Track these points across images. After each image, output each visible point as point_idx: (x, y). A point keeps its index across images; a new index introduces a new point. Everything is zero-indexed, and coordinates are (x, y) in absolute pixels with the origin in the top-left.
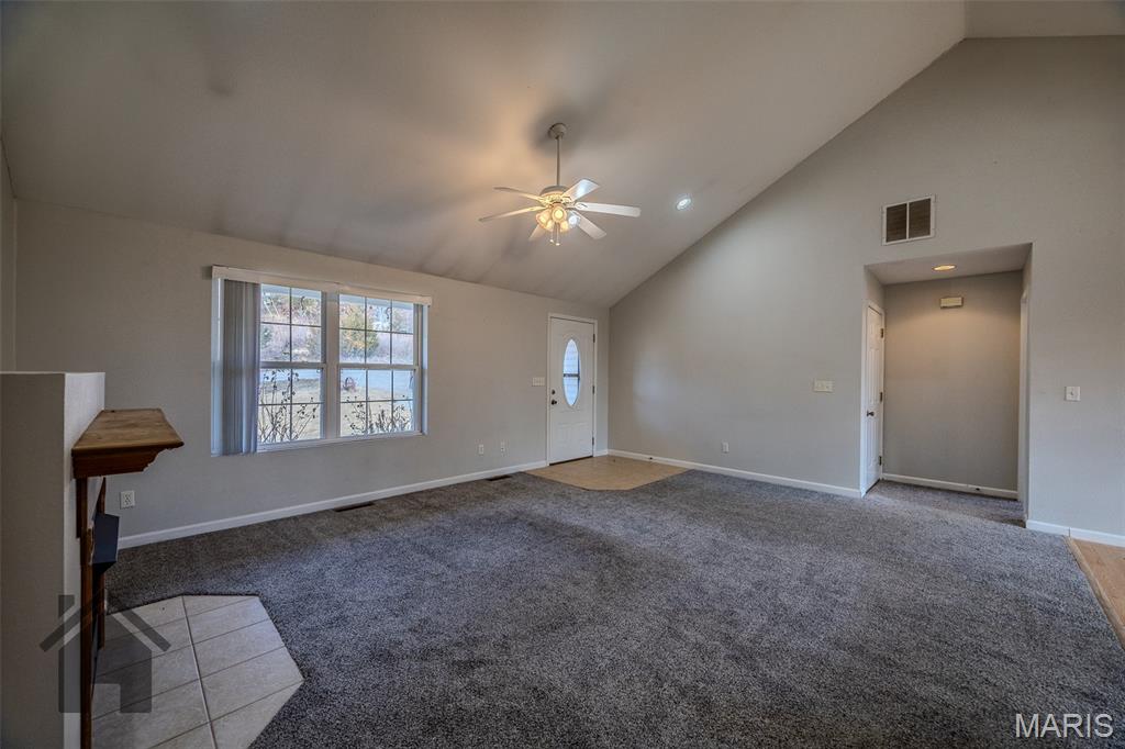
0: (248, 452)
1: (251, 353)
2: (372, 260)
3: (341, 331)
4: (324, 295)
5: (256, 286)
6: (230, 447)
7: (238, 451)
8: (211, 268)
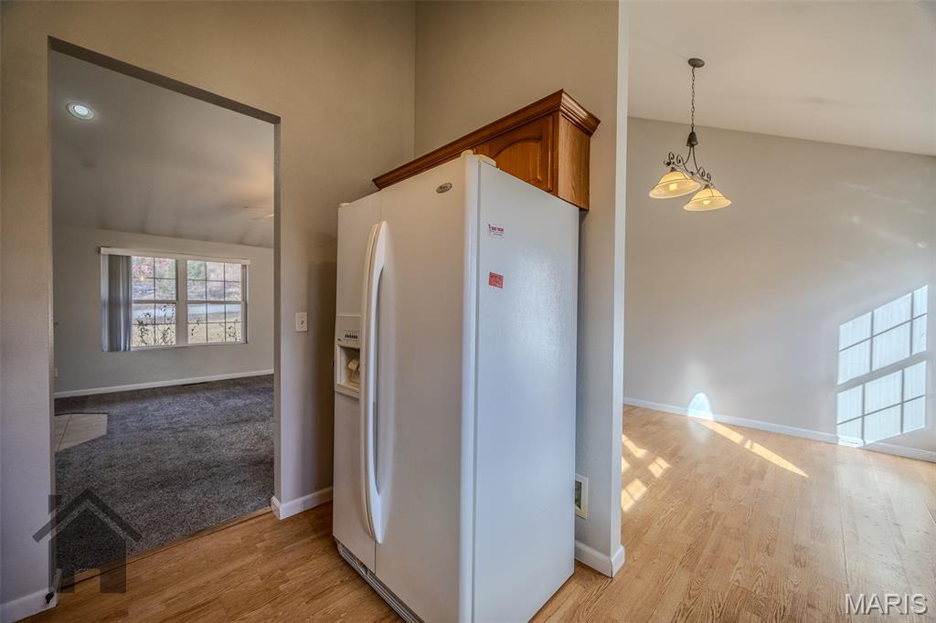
0: (125, 349)
1: (126, 293)
2: (207, 239)
3: (189, 282)
4: (176, 261)
5: (128, 258)
6: (114, 347)
7: (118, 349)
8: (99, 249)
